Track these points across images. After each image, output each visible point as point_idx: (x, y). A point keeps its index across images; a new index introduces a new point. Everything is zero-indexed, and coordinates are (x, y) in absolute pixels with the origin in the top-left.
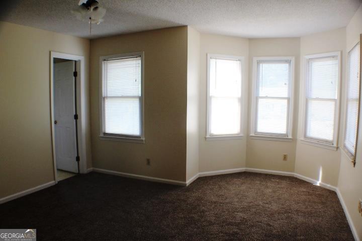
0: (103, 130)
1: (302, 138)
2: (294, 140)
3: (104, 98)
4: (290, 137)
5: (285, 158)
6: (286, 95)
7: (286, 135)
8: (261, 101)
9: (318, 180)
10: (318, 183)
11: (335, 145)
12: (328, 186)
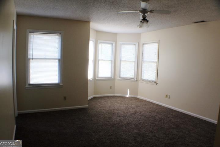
0: (28, 82)
1: (119, 78)
2: (114, 79)
3: (29, 59)
4: (113, 78)
5: (111, 88)
6: (110, 59)
7: (111, 77)
8: (100, 62)
9: (127, 95)
10: (128, 96)
11: (136, 79)
12: (133, 96)
